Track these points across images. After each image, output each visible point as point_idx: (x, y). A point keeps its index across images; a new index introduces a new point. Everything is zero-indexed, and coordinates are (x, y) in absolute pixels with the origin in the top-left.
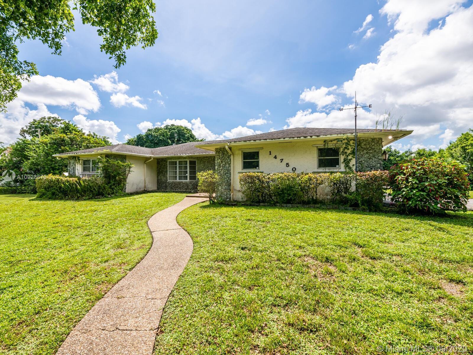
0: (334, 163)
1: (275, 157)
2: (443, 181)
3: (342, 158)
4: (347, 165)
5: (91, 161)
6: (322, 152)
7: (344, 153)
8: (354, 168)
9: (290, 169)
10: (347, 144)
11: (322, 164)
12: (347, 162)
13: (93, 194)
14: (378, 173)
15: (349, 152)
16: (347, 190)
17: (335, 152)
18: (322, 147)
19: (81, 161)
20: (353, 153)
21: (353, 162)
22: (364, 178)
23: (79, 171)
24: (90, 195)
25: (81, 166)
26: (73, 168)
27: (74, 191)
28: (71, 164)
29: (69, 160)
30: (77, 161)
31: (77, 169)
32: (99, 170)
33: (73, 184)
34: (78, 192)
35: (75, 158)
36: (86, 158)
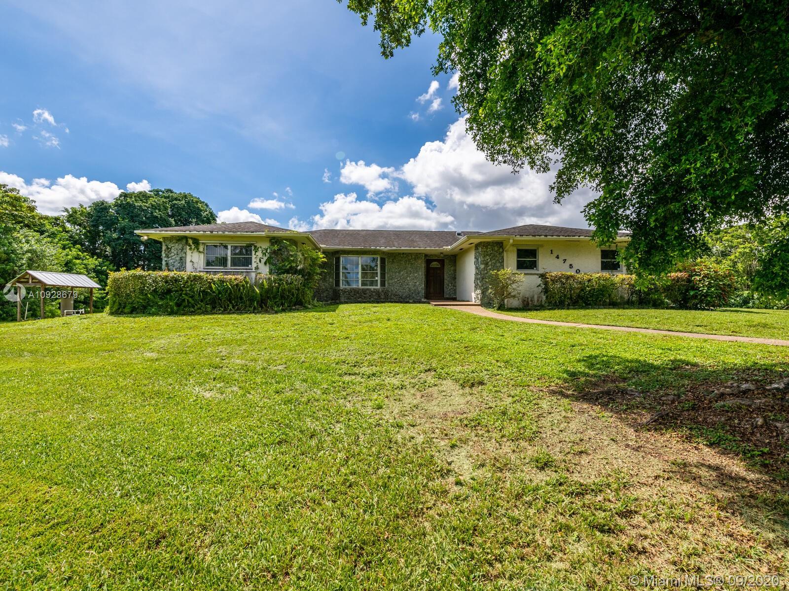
1: (557, 257)
6: (603, 253)
11: (605, 267)
18: (605, 248)
19: (202, 247)
23: (195, 265)
24: (283, 304)
25: (202, 256)
26: (181, 259)
27: (241, 298)
28: (172, 251)
29: (168, 243)
30: (190, 246)
31: (191, 261)
32: (254, 265)
33: (237, 285)
34: (252, 300)
35: (184, 241)
36: (217, 242)
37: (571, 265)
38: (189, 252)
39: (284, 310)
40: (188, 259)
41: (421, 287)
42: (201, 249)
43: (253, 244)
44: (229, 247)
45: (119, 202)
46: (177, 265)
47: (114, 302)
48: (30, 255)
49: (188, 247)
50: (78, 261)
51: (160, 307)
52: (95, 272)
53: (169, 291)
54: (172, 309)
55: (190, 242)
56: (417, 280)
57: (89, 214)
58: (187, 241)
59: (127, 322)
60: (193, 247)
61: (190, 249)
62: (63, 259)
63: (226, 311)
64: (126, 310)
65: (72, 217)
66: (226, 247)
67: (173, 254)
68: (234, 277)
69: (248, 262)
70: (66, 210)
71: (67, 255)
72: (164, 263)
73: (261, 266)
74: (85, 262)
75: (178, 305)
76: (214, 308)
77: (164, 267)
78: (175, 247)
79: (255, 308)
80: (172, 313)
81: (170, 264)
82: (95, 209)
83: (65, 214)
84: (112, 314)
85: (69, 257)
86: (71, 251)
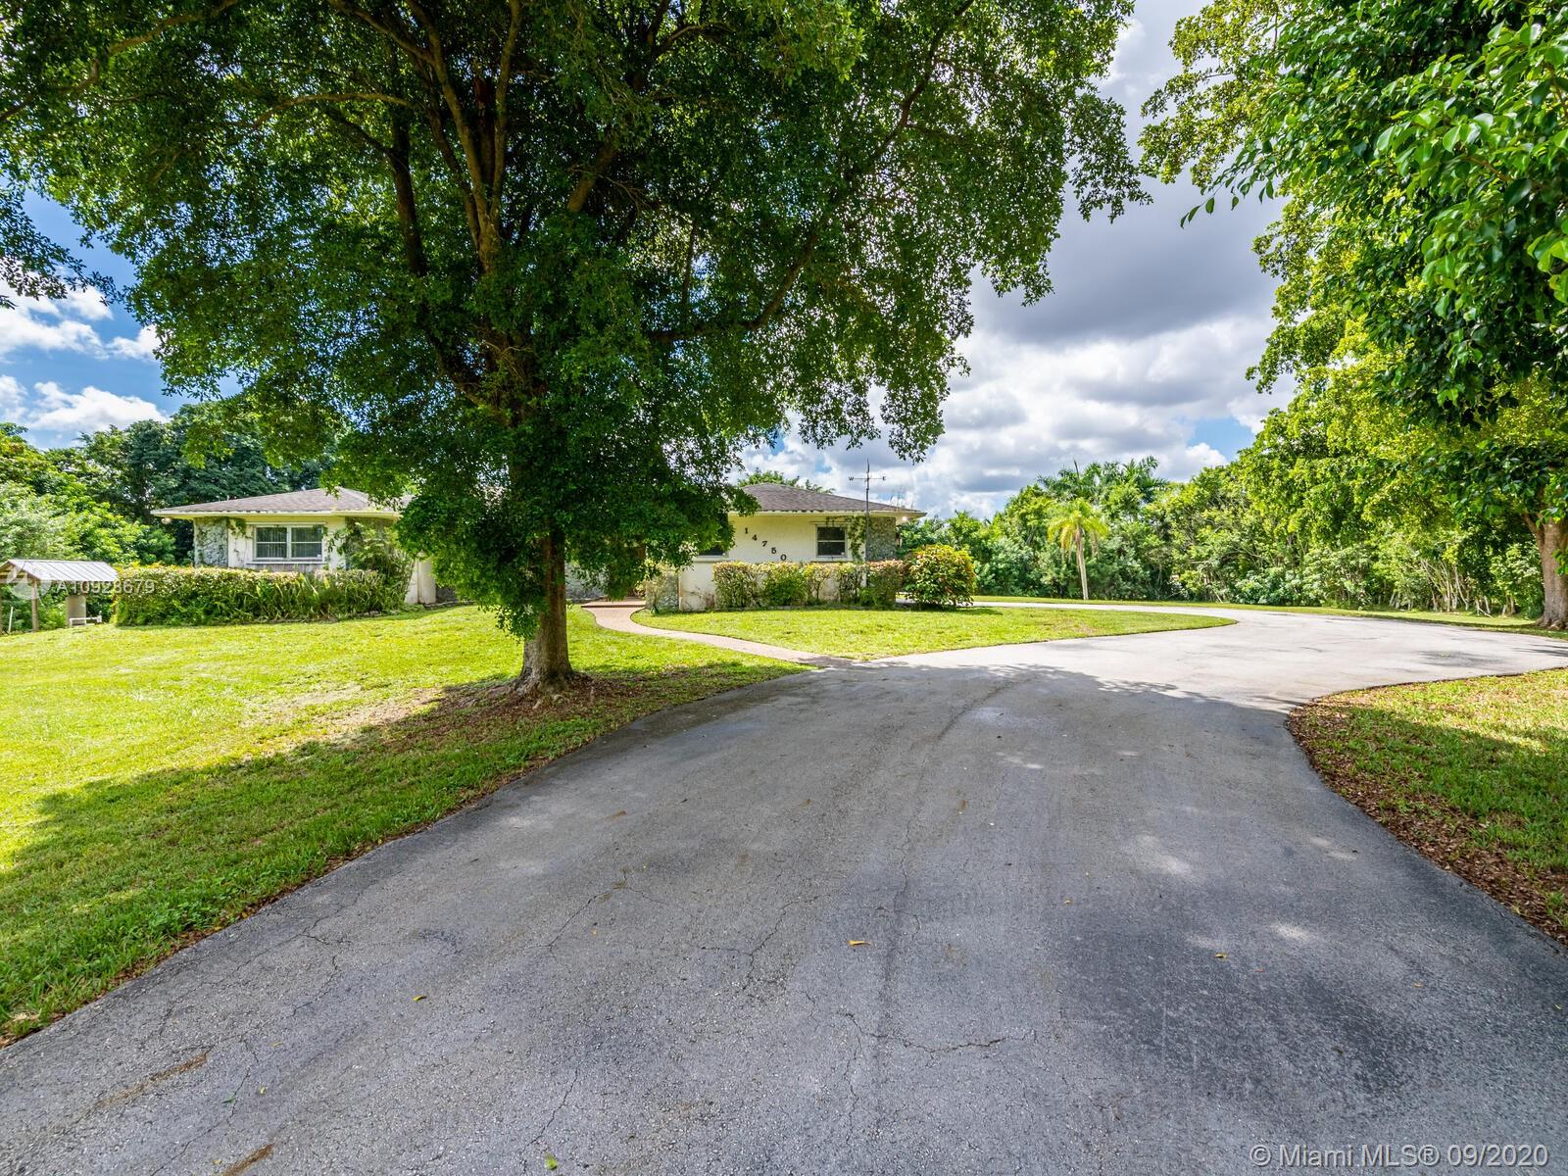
0: (838, 549)
1: (755, 538)
2: (953, 571)
3: (848, 543)
4: (855, 554)
5: (289, 531)
6: (823, 532)
7: (851, 536)
8: (864, 556)
9: (778, 555)
10: (857, 524)
11: (823, 550)
12: (855, 548)
13: (361, 607)
14: (892, 563)
15: (857, 534)
16: (857, 584)
17: (839, 533)
18: (823, 525)
19: (249, 532)
20: (862, 536)
21: (862, 548)
22: (878, 569)
23: (241, 556)
24: (349, 610)
25: (250, 542)
26: (221, 547)
27: (293, 602)
28: (208, 536)
29: (201, 526)
30: (233, 529)
31: (235, 550)
32: (325, 554)
33: (288, 585)
34: (307, 604)
35: (225, 523)
36: (270, 524)
37: (774, 549)
38: (231, 538)
39: (350, 618)
40: (231, 548)
42: (249, 534)
43: (322, 526)
45: (179, 422)
46: (216, 555)
47: (123, 610)
48: (18, 529)
49: (230, 532)
50: (104, 532)
51: (183, 615)
52: (137, 548)
53: (195, 595)
54: (199, 618)
55: (233, 523)
57: (125, 444)
58: (228, 525)
59: (135, 635)
60: (237, 531)
61: (234, 534)
62: (77, 531)
63: (271, 620)
64: (139, 620)
65: (96, 451)
66: (285, 530)
67: (209, 541)
68: (283, 573)
69: (316, 550)
70: (86, 438)
71: (86, 521)
72: (196, 553)
73: (334, 554)
74: (117, 532)
75: (208, 613)
76: (257, 616)
77: (197, 559)
78: (213, 531)
79: (311, 616)
80: (198, 623)
81: (205, 557)
82: (136, 436)
83: (84, 444)
84: (119, 625)
85: (88, 525)
86: (92, 511)
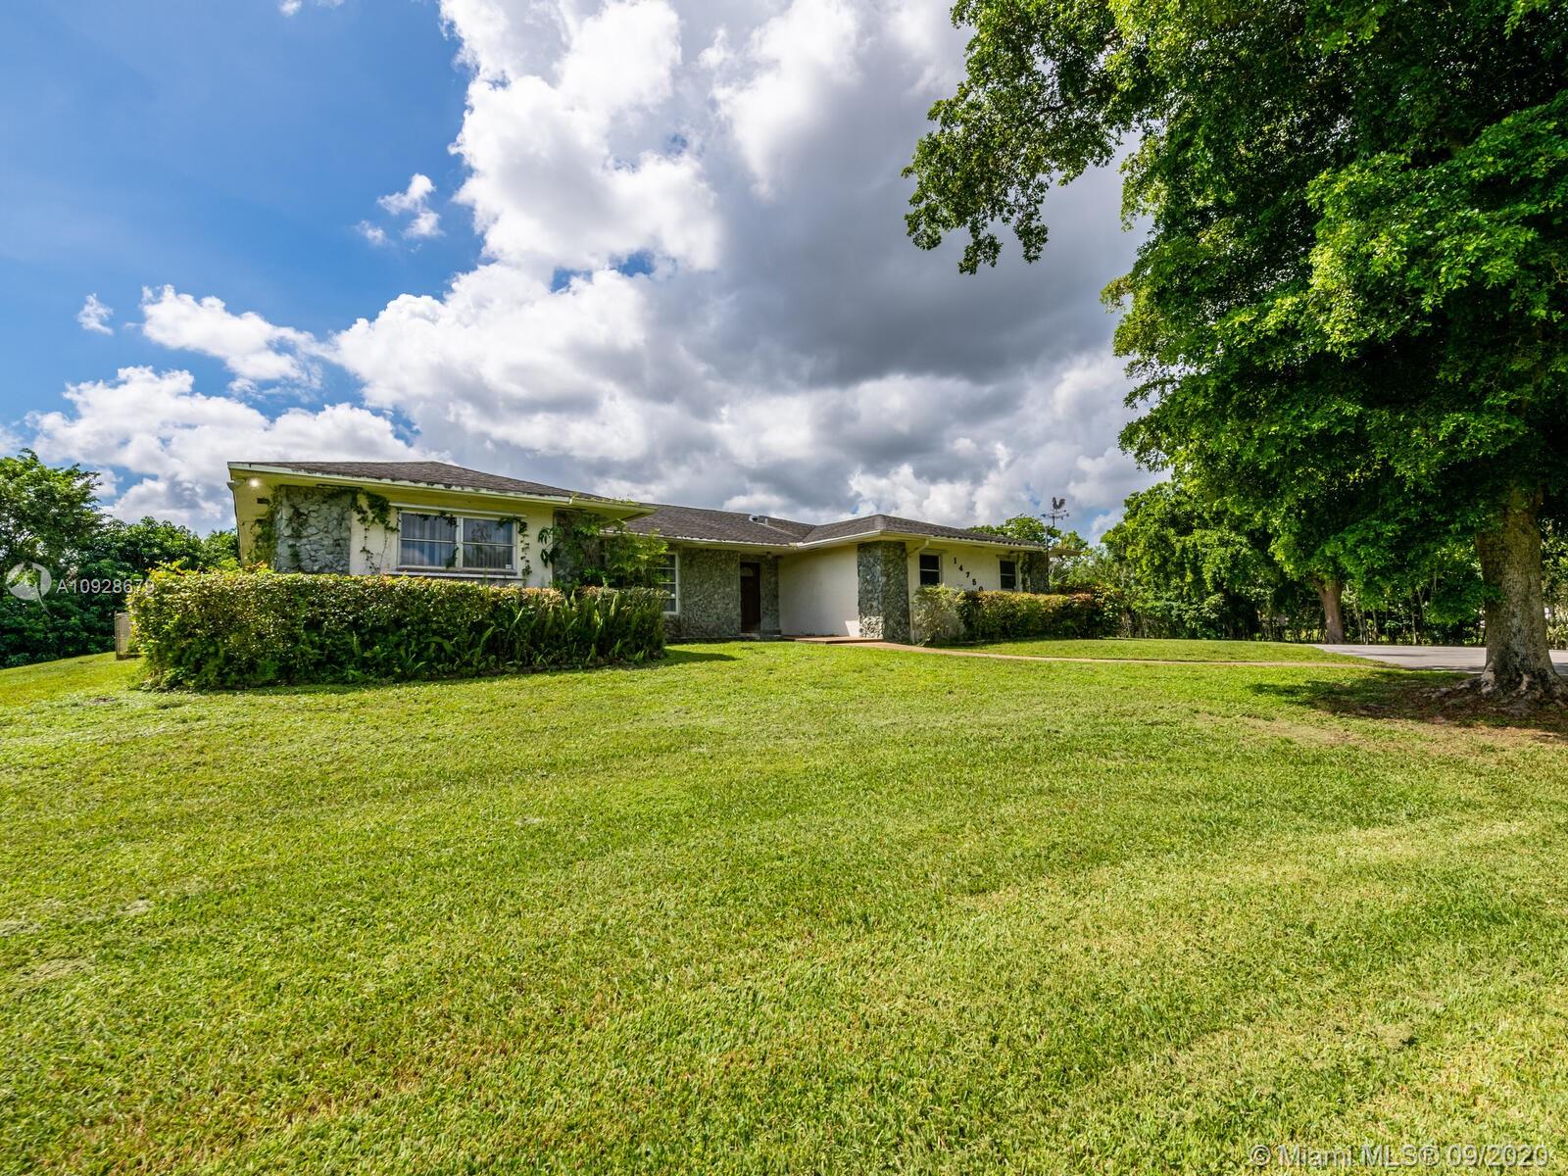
1: (961, 569)
3: (1020, 577)
4: (1025, 588)
15: (1025, 569)
20: (1028, 571)
21: (1028, 582)
23: (376, 561)
25: (394, 537)
26: (336, 543)
28: (312, 521)
29: (297, 500)
30: (360, 511)
31: (364, 550)
32: (519, 566)
35: (347, 500)
36: (431, 509)
37: (974, 580)
38: (358, 528)
40: (356, 545)
41: (735, 612)
42: (392, 522)
43: (518, 520)
44: (460, 522)
46: (325, 557)
49: (356, 516)
55: (363, 502)
56: (726, 601)
58: (355, 499)
60: (371, 516)
61: (363, 520)
66: (452, 522)
67: (311, 531)
69: (504, 558)
73: (536, 567)
78: (321, 513)
81: (303, 555)
